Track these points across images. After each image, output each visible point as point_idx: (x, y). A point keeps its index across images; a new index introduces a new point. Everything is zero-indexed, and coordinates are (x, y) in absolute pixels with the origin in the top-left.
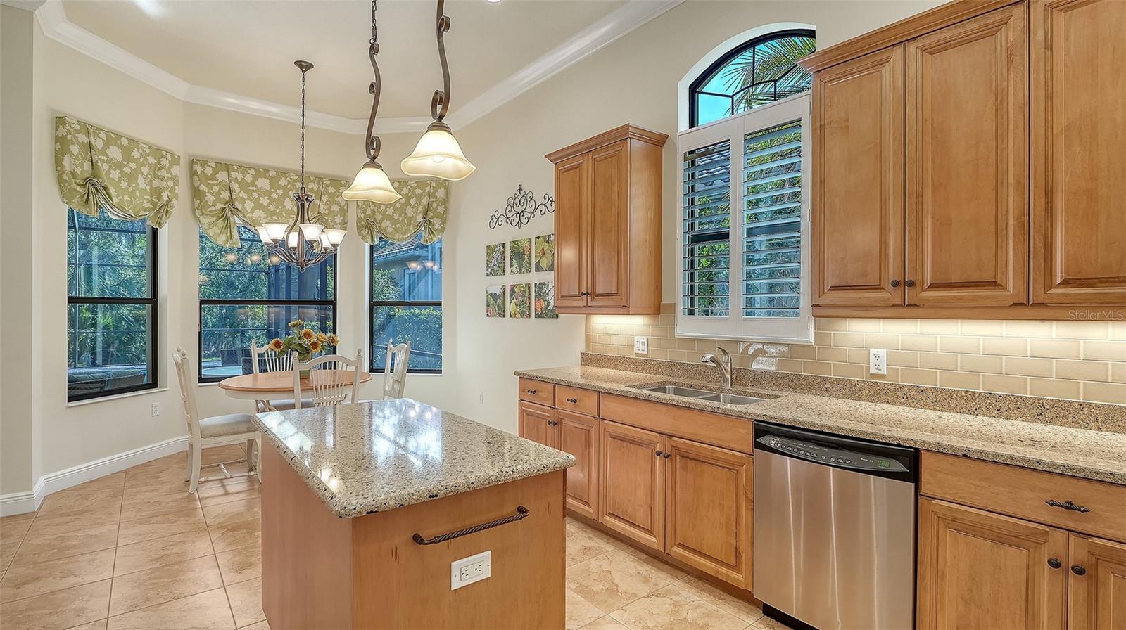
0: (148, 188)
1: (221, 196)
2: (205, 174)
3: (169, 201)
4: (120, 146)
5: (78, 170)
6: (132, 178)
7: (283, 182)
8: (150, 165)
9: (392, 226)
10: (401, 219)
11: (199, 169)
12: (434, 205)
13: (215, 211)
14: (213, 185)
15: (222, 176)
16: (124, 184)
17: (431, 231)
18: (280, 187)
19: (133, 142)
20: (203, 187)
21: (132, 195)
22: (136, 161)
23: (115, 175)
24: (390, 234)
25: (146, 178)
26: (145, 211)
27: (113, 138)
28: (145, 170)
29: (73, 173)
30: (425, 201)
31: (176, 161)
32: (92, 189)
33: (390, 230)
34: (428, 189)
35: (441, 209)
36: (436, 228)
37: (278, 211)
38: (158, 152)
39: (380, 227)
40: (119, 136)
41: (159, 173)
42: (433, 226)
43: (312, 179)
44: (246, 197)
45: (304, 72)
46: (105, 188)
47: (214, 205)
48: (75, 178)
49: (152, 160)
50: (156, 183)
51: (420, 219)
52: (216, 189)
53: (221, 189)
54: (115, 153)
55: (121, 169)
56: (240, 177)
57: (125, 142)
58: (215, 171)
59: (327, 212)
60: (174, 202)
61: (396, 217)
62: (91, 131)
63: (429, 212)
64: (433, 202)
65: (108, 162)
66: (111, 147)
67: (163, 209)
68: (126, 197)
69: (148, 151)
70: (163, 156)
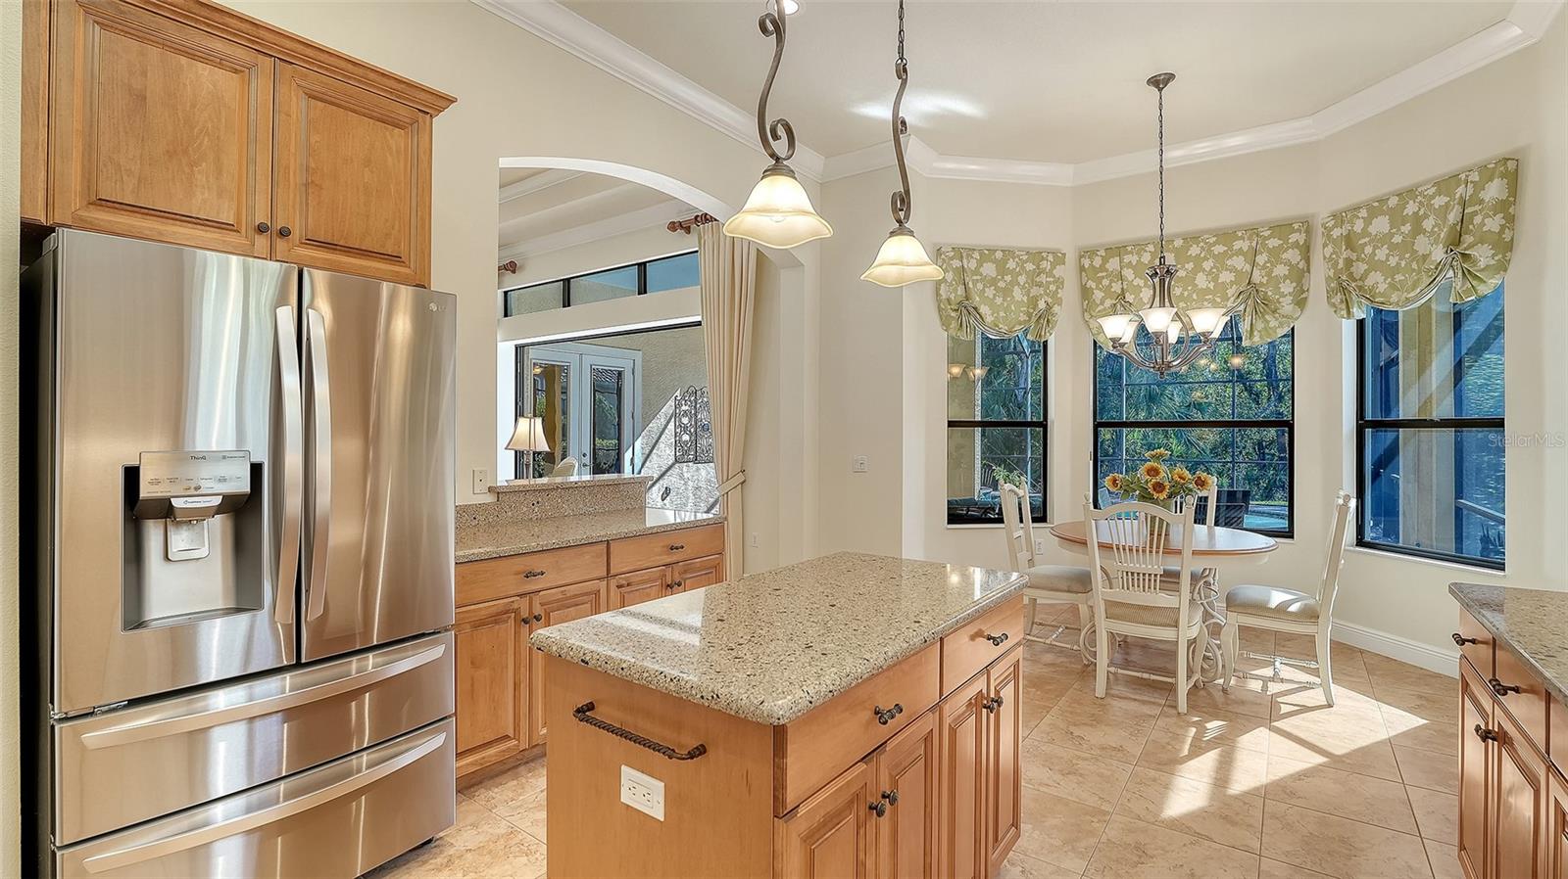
0: (1025, 299)
1: (1113, 290)
2: (1094, 267)
3: (1049, 307)
4: (995, 261)
5: (952, 296)
6: (1006, 292)
7: (1194, 250)
8: (1027, 273)
9: (1385, 280)
10: (1403, 263)
11: (1086, 263)
12: (1478, 220)
13: (1105, 309)
14: (1103, 277)
15: (1113, 264)
16: (999, 300)
17: (1467, 274)
18: (1189, 259)
19: (1009, 253)
20: (1091, 284)
21: (1007, 310)
22: (1011, 272)
23: (990, 292)
24: (1382, 295)
25: (1023, 287)
26: (1020, 324)
27: (987, 254)
28: (1022, 279)
29: (948, 300)
30: (1453, 217)
31: (1059, 258)
32: (964, 311)
33: (1382, 287)
34: (1460, 190)
35: (1493, 224)
36: (1482, 264)
37: (1186, 293)
38: (1036, 256)
39: (1360, 288)
40: (993, 251)
41: (1038, 279)
42: (1475, 262)
43: (1240, 234)
44: (1142, 284)
45: (1160, 90)
46: (975, 309)
47: (1102, 303)
48: (950, 305)
49: (1030, 267)
50: (1034, 291)
51: (1439, 254)
52: (1105, 282)
53: (1111, 281)
54: (989, 269)
55: (995, 285)
56: (1134, 259)
57: (999, 255)
58: (1105, 260)
59: (1264, 280)
60: (1056, 309)
61: (1393, 261)
62: (964, 255)
63: (1464, 237)
64: (1475, 213)
65: (982, 280)
66: (985, 265)
67: (1045, 318)
68: (1002, 314)
69: (1025, 258)
70: (1043, 259)
